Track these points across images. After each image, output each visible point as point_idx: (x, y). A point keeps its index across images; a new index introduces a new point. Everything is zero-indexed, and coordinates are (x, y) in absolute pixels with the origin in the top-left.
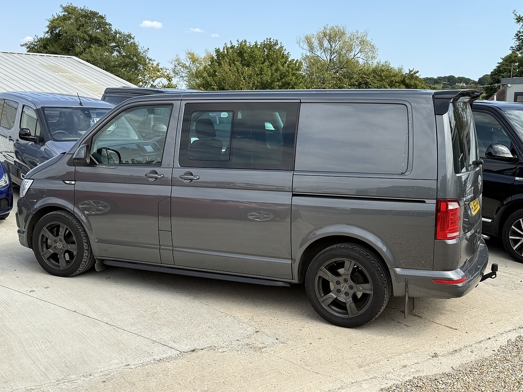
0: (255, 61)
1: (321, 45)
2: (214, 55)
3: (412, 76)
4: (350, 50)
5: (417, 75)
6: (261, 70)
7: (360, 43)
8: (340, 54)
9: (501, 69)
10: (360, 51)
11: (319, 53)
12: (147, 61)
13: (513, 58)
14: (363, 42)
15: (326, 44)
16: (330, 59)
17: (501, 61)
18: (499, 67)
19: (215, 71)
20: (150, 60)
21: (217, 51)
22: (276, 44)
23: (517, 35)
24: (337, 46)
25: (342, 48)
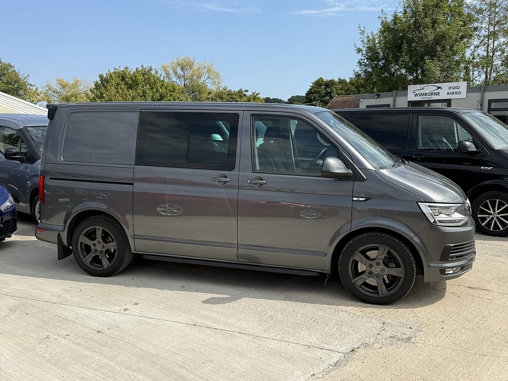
0: (137, 85)
1: (176, 73)
2: (98, 80)
3: (255, 97)
4: (199, 77)
5: (259, 96)
6: (144, 92)
7: (208, 71)
8: (192, 80)
9: (313, 90)
10: (209, 78)
11: (174, 79)
12: (28, 86)
13: (321, 83)
14: (209, 71)
15: (180, 72)
16: (184, 84)
17: (312, 85)
18: (311, 90)
19: (102, 94)
20: (31, 85)
21: (101, 77)
22: (151, 69)
23: (359, 62)
24: (188, 73)
25: (192, 75)
